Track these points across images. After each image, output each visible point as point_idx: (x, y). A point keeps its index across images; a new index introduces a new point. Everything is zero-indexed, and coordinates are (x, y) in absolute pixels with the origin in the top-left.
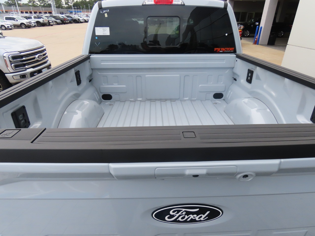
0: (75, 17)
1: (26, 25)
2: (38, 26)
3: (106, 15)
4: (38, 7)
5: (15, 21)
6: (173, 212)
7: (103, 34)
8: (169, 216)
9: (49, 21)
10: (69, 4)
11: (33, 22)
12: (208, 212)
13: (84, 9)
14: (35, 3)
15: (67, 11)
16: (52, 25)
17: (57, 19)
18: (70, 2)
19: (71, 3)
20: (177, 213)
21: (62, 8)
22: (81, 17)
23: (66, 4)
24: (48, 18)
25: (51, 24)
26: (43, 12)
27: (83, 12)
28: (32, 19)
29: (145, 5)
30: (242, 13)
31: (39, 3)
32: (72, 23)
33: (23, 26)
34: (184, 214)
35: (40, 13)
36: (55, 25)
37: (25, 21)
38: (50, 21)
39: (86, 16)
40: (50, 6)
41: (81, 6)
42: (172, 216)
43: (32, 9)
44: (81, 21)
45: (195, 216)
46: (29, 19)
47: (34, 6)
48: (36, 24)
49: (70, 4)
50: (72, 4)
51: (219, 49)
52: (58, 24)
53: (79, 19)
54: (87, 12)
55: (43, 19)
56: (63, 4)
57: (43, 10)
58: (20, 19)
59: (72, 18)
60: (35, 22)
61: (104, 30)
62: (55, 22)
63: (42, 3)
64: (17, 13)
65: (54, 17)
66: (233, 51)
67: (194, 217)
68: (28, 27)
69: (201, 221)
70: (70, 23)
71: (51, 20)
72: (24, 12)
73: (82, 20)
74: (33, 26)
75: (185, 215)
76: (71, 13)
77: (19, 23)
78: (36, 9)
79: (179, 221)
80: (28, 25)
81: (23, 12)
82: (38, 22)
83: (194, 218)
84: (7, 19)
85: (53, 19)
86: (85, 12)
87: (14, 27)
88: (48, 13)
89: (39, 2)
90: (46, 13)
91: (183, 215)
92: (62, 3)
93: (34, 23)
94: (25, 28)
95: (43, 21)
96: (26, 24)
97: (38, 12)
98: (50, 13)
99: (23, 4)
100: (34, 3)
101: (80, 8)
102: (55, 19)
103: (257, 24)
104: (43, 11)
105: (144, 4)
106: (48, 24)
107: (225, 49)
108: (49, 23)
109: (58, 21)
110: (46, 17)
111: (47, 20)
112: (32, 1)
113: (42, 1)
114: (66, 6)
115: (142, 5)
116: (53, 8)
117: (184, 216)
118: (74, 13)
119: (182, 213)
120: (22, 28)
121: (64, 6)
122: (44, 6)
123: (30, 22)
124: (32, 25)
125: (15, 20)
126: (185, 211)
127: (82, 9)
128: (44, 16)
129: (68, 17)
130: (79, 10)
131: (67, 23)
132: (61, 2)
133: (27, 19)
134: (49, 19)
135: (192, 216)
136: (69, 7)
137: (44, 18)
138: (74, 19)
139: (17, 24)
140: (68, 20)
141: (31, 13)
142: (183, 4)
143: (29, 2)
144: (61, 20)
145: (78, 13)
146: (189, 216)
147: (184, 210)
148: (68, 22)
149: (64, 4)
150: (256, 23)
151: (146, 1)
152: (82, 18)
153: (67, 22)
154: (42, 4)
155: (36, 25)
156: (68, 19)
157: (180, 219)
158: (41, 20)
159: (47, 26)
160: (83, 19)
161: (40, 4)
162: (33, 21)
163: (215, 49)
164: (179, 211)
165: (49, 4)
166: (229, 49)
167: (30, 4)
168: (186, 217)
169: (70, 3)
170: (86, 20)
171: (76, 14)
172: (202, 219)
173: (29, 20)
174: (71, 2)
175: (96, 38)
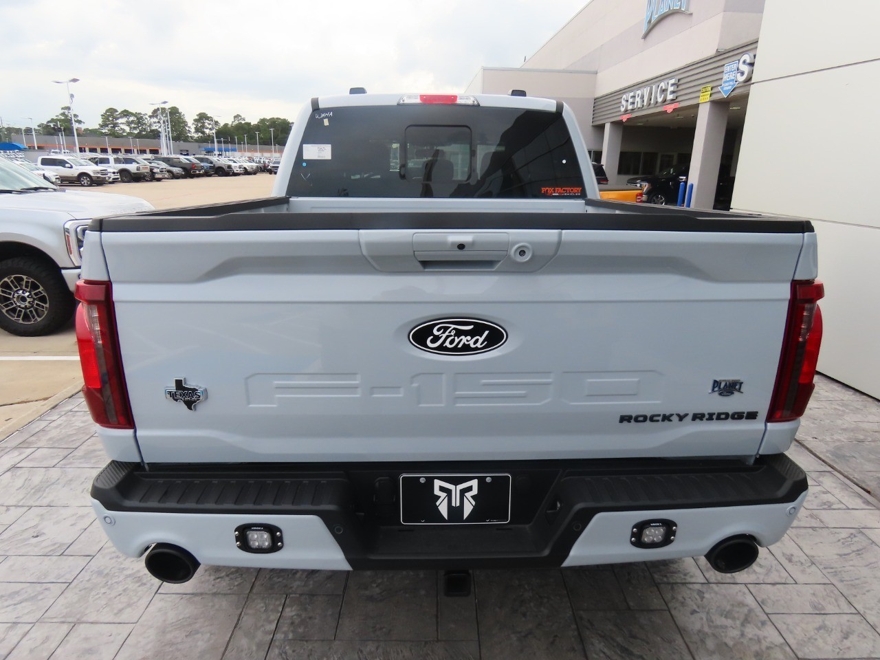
0: (221, 161)
1: (94, 179)
2: (123, 181)
3: (326, 122)
4: (123, 136)
5: (65, 167)
6: (438, 330)
7: (319, 157)
8: (432, 337)
9: (151, 170)
10: (205, 130)
11: (112, 170)
12: (487, 332)
13: (244, 144)
14: (117, 128)
15: (199, 147)
16: (159, 180)
17: (174, 164)
18: (208, 126)
19: (211, 129)
20: (444, 333)
21: (186, 139)
22: (235, 162)
23: (197, 130)
24: (150, 163)
25: (157, 176)
26: (135, 150)
27: (240, 150)
28: (109, 163)
29: (404, 105)
30: (646, 154)
31: (127, 129)
32: (210, 176)
33: (85, 181)
34: (452, 334)
35: (128, 151)
36: (168, 179)
37: (91, 169)
38: (155, 170)
39: (247, 159)
40: (155, 135)
41: (237, 135)
42: (436, 339)
43: (108, 142)
44: (235, 172)
45: (469, 338)
46: (101, 163)
47: (114, 135)
48: (119, 177)
49: (207, 131)
50: (214, 131)
51: (550, 190)
52: (174, 176)
53: (229, 167)
54: (249, 150)
55: (138, 165)
56: (189, 130)
57: (135, 144)
58: (81, 164)
59: (211, 163)
60: (116, 171)
61: (321, 150)
62: (169, 171)
63: (135, 128)
64: (68, 151)
65: (167, 160)
66: (579, 194)
67: (467, 341)
68: (97, 182)
69: (477, 349)
70: (207, 174)
71: (158, 168)
72: (87, 149)
73: (238, 169)
74: (111, 180)
75: (455, 335)
76: (210, 152)
77: (74, 172)
78: (117, 143)
79: (446, 349)
80: (98, 177)
81: (85, 148)
82: (123, 172)
83: (467, 343)
84: (46, 162)
85: (164, 165)
86: (245, 151)
87: (61, 183)
88: (148, 151)
89: (128, 126)
90: (143, 152)
91: (451, 336)
92: (187, 128)
93: (114, 173)
94: (90, 185)
95: (138, 169)
96: (92, 174)
97: (123, 150)
98: (155, 152)
99: (87, 130)
100: (114, 127)
101: (233, 142)
102: (169, 165)
103: (682, 179)
104: (136, 147)
105: (402, 102)
106: (151, 177)
107: (564, 190)
108: (152, 173)
109: (176, 170)
110: (144, 159)
111: (148, 167)
112: (109, 124)
113: (135, 124)
114: (196, 136)
115: (398, 104)
116: (163, 140)
117: (453, 337)
118: (217, 152)
119: (450, 332)
120: (83, 186)
121: (193, 135)
122: (139, 136)
123: (104, 172)
124: (107, 179)
125: (67, 165)
126: (454, 329)
127: (239, 143)
128: (140, 158)
129: (201, 160)
130: (230, 146)
131: (199, 176)
132: (184, 127)
133: (96, 163)
134: (153, 165)
135: (464, 339)
136: (206, 139)
137: (141, 163)
138: (216, 166)
139: (70, 175)
140: (202, 168)
141: (104, 151)
142: (476, 103)
143: (102, 126)
144: (184, 169)
145: (227, 153)
146: (460, 338)
147: (453, 326)
148: (201, 172)
149: (193, 130)
150: (681, 177)
151: (405, 98)
152: (238, 165)
153: (198, 172)
154: (136, 132)
155: (118, 179)
156: (202, 164)
157: (447, 344)
158: (132, 167)
159: (147, 181)
160: (240, 167)
161: (130, 130)
162: (112, 168)
163: (544, 190)
164: (446, 329)
165: (152, 131)
166: (572, 190)
167: (104, 131)
168: (457, 340)
169: (206, 128)
170: (247, 168)
171: (221, 155)
172: (478, 345)
173: (100, 167)
174: (210, 126)
175: (304, 164)
